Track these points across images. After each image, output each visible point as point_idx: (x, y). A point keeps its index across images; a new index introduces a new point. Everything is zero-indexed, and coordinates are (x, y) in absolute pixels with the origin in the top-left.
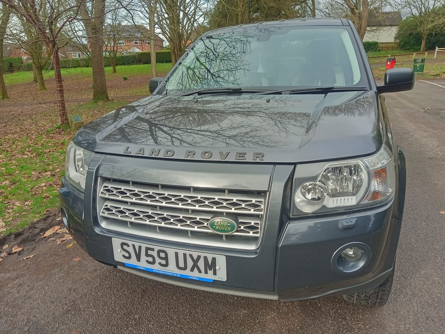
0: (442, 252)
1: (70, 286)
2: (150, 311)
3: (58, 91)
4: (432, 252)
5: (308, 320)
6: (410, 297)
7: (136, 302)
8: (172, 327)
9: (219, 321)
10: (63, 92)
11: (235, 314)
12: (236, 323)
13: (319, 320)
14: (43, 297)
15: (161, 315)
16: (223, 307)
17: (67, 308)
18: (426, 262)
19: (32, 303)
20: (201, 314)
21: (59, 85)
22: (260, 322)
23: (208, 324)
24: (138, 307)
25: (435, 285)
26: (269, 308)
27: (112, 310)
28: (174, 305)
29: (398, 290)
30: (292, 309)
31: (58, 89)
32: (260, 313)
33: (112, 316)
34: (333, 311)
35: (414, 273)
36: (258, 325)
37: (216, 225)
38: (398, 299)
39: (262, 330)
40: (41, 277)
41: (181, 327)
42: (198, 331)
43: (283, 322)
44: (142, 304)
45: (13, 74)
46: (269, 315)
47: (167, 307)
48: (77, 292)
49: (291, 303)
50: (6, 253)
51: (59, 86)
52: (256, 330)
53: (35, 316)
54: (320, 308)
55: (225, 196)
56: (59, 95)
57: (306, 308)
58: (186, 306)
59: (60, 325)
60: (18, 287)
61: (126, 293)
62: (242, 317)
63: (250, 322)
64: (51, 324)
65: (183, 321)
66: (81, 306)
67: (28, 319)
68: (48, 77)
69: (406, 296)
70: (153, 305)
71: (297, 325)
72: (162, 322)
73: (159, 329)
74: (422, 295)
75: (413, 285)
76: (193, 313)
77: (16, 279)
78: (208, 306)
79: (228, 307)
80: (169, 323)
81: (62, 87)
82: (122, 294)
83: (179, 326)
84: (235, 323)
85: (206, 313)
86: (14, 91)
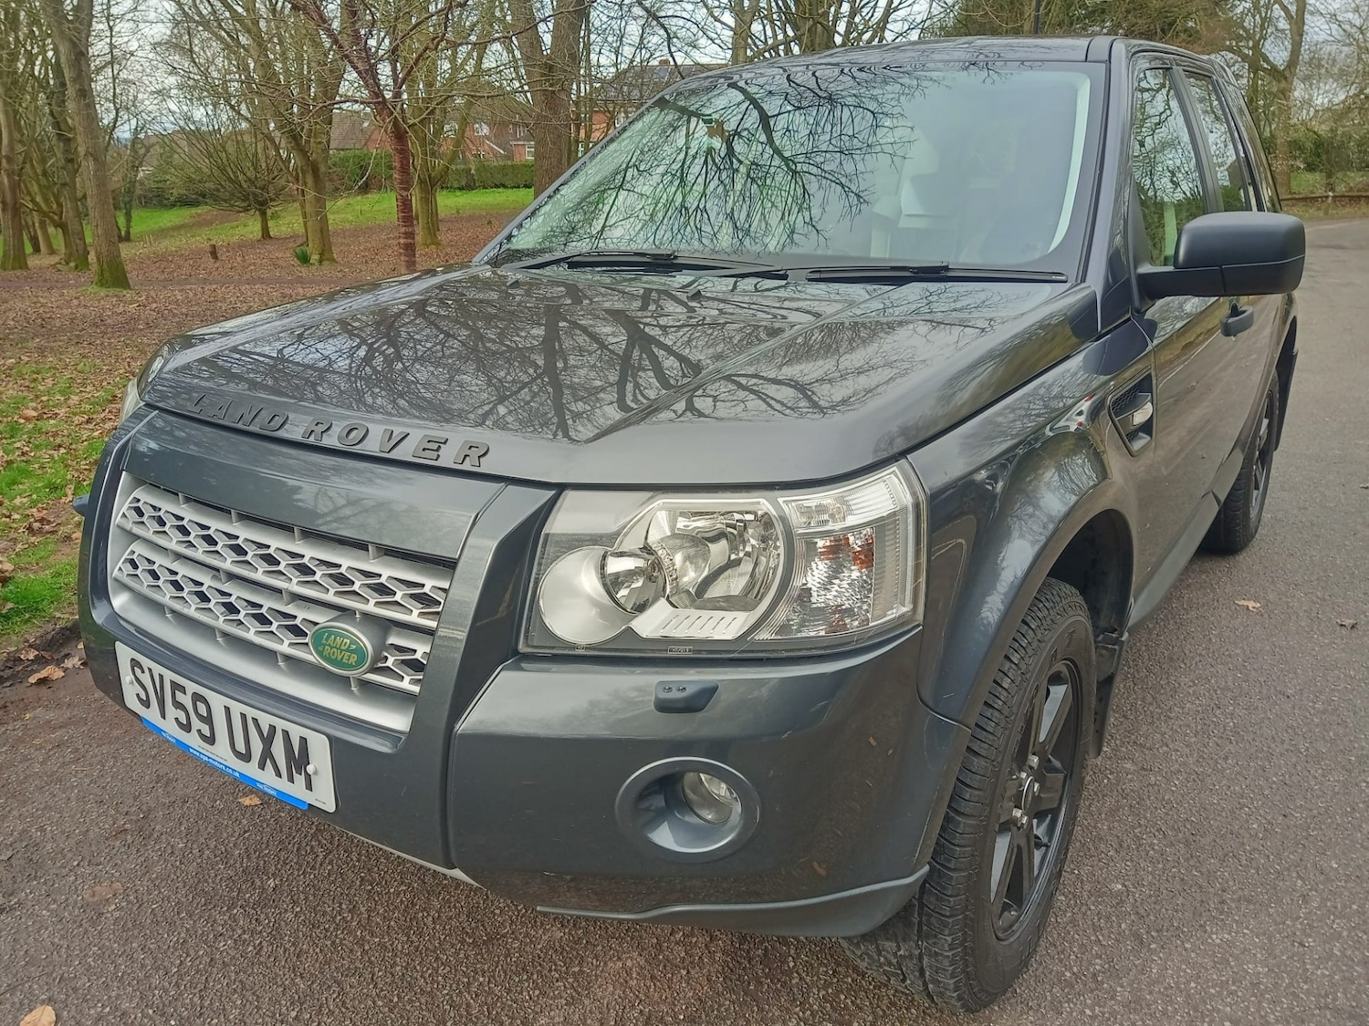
0: (1343, 883)
1: (164, 770)
2: (312, 876)
3: (400, 248)
4: (1302, 879)
5: (727, 1003)
6: (1116, 1007)
7: (293, 846)
8: (339, 932)
9: (469, 945)
10: (414, 251)
11: (527, 935)
12: (513, 959)
13: (761, 1010)
14: (89, 785)
15: (332, 893)
16: (506, 909)
17: (125, 824)
18: (1252, 907)
19: (54, 795)
20: (437, 915)
21: (403, 230)
22: (584, 972)
23: (437, 945)
24: (290, 859)
25: (1234, 988)
26: (632, 939)
27: (222, 853)
28: (382, 873)
29: (1089, 976)
30: (697, 958)
31: (402, 241)
32: (600, 948)
33: (213, 869)
34: (823, 993)
35: (1183, 932)
36: (571, 980)
37: (325, 645)
38: (1066, 1005)
39: (572, 997)
40: (115, 733)
41: (362, 938)
42: (398, 959)
43: (648, 988)
44: (303, 853)
45: (366, 196)
46: (619, 959)
47: (362, 875)
48: (170, 789)
49: (708, 939)
50: (79, 660)
51: (406, 233)
52: (556, 993)
53: (42, 829)
54: (789, 973)
55: (367, 560)
56: (402, 258)
57: (746, 963)
58: (409, 885)
59: (82, 864)
60: (53, 747)
61: (283, 815)
62: (539, 947)
63: (553, 967)
64: (64, 857)
65: (378, 924)
66: (158, 827)
67: (24, 831)
68: (454, 212)
69: (1105, 1002)
70: (331, 863)
71: (684, 1007)
72: (324, 914)
73: (304, 929)
74: (1164, 1013)
75: (1154, 971)
76: (417, 907)
77: (60, 727)
78: (467, 897)
79: (519, 911)
80: (339, 918)
81: (414, 238)
82: (272, 817)
83: (358, 933)
84: (509, 960)
85: (451, 914)
86: (360, 244)
